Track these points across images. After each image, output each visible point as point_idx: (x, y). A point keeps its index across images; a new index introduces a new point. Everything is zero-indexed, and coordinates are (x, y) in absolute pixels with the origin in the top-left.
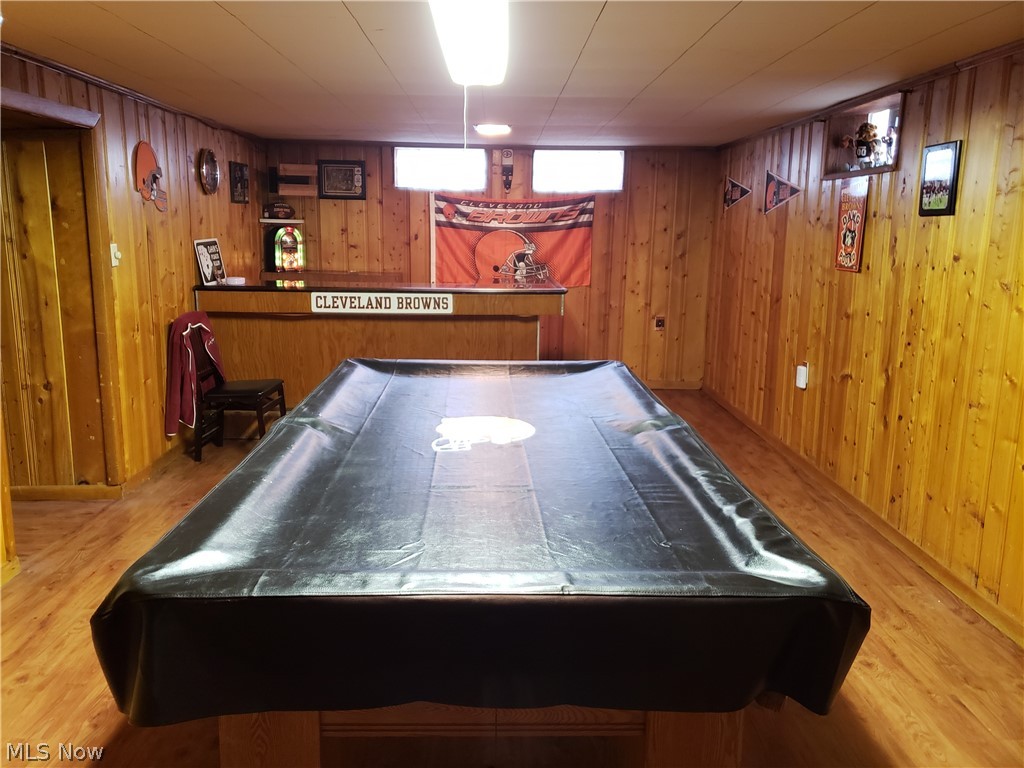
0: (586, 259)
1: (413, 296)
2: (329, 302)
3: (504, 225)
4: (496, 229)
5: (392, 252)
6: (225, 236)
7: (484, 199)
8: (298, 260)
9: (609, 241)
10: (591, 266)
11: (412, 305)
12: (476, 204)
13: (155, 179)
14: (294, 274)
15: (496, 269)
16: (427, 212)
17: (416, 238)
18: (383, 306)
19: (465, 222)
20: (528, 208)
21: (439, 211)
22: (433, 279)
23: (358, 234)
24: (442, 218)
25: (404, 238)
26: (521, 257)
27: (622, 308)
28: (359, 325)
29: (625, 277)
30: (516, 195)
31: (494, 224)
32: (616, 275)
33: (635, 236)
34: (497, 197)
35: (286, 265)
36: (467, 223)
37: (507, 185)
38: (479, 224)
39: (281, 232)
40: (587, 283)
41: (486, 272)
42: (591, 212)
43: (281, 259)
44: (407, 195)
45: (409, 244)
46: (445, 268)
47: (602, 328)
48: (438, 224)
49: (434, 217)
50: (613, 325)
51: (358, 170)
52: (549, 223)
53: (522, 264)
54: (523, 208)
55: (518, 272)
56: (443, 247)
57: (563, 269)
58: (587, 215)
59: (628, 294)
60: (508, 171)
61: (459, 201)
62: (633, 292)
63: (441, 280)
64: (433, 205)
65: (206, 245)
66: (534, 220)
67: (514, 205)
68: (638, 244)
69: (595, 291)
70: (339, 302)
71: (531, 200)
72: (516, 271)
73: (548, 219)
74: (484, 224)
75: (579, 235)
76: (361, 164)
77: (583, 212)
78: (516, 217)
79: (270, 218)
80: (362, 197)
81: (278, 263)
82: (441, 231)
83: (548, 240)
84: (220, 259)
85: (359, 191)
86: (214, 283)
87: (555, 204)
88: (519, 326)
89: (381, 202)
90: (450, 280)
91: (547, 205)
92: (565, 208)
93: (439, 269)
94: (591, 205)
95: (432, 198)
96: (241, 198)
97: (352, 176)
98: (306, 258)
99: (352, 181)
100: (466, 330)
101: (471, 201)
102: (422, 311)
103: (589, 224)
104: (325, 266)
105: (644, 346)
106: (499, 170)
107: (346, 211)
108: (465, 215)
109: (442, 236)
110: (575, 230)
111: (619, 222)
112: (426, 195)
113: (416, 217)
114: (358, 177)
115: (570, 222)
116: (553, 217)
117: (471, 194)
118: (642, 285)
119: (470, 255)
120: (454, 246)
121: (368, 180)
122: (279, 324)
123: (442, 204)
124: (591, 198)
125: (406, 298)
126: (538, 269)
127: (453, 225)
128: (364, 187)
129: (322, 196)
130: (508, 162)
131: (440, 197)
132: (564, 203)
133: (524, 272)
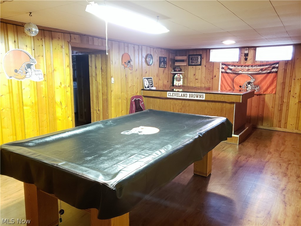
0: (274, 84)
1: (193, 94)
2: (171, 95)
3: (244, 72)
4: (241, 74)
5: (208, 81)
6: (156, 77)
7: (238, 64)
8: (181, 83)
9: (284, 78)
10: (276, 87)
11: (193, 96)
12: (235, 66)
13: (129, 62)
14: (179, 87)
15: (240, 87)
16: (219, 69)
17: (215, 77)
18: (185, 96)
19: (231, 72)
20: (253, 67)
21: (223, 68)
22: (219, 89)
23: (198, 76)
24: (223, 70)
25: (211, 77)
26: (249, 83)
27: (288, 103)
28: (180, 101)
29: (290, 91)
30: (249, 62)
31: (240, 72)
32: (287, 90)
33: (295, 77)
34: (242, 64)
35: (177, 85)
36: (232, 72)
37: (246, 59)
38: (236, 72)
39: (176, 75)
40: (274, 92)
41: (237, 88)
42: (277, 68)
43: (176, 83)
44: (213, 63)
45: (213, 79)
46: (223, 86)
47: (279, 109)
48: (222, 72)
49: (221, 70)
50: (284, 108)
51: (199, 57)
52: (260, 72)
53: (249, 85)
54: (251, 67)
55: (248, 88)
56: (223, 79)
57: (264, 88)
58: (275, 69)
59: (291, 97)
60: (246, 55)
61: (229, 65)
62: (293, 97)
63: (222, 90)
64: (221, 66)
65: (147, 79)
66: (254, 71)
67: (248, 66)
68: (296, 79)
69: (277, 96)
70: (174, 95)
71: (255, 64)
72: (247, 87)
73: (260, 70)
74: (237, 72)
75: (272, 76)
76: (200, 55)
77: (274, 68)
78: (248, 70)
79: (174, 71)
80: (200, 65)
81: (175, 84)
82: (223, 74)
83: (260, 77)
84: (152, 83)
85: (199, 63)
86: (148, 89)
87: (263, 65)
88: (228, 105)
89: (205, 66)
90: (225, 90)
91: (260, 66)
92: (267, 67)
93: (221, 86)
94: (277, 65)
95: (221, 64)
96: (163, 66)
97: (198, 59)
98: (184, 82)
99: (198, 60)
100: (211, 105)
101: (233, 65)
102: (196, 98)
103: (276, 72)
104: (189, 85)
105: (297, 117)
106: (243, 55)
107: (196, 69)
108: (231, 69)
109: (223, 76)
110: (270, 74)
111: (288, 71)
112: (219, 63)
113: (215, 70)
114: (199, 59)
115: (268, 71)
116: (262, 70)
117: (234, 62)
118: (298, 94)
119: (232, 82)
120: (227, 79)
121: (202, 59)
122: (161, 100)
123: (224, 66)
124: (278, 63)
125: (192, 94)
126: (255, 87)
127: (227, 73)
128: (201, 62)
129: (189, 65)
130: (246, 52)
131: (223, 64)
132: (266, 65)
133: (250, 88)
